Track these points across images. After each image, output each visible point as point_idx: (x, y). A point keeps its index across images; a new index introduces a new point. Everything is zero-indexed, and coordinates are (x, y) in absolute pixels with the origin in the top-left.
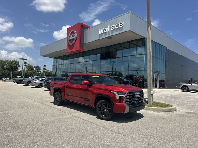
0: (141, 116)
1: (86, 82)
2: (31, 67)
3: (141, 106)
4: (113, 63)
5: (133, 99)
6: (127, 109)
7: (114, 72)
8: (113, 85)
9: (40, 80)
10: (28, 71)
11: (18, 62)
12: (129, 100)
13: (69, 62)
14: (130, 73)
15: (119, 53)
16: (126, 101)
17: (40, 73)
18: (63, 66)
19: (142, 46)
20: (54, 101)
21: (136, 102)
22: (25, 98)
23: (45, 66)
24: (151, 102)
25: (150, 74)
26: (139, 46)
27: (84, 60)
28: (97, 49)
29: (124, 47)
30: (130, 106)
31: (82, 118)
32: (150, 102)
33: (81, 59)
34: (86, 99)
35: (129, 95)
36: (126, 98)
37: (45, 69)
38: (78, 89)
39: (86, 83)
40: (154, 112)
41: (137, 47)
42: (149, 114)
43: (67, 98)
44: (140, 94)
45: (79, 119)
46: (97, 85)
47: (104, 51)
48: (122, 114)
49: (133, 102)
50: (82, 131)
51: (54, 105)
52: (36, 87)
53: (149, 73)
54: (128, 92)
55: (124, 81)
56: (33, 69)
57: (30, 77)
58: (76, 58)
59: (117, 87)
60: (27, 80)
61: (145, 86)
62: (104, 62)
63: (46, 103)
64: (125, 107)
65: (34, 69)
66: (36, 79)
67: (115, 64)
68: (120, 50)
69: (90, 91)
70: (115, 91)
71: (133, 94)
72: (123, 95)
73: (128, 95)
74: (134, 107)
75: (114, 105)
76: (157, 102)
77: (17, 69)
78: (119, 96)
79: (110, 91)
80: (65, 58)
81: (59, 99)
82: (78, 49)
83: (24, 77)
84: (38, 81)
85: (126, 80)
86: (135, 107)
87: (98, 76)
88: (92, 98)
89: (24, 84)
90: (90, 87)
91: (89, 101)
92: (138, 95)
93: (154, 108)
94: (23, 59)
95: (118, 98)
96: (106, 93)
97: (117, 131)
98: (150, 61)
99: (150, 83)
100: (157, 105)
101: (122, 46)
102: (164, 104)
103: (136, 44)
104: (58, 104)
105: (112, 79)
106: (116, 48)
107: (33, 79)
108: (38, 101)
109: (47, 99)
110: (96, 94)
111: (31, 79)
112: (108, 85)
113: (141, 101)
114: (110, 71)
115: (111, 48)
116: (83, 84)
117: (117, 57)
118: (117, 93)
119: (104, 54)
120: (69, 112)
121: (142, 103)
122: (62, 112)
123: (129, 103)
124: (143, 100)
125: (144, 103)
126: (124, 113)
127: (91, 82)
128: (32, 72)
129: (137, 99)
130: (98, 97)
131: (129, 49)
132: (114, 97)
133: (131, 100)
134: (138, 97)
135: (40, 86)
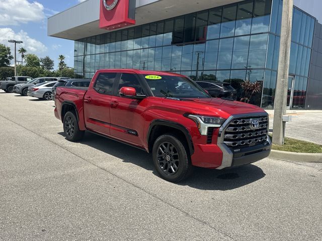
0: (258, 174)
1: (129, 91)
2: (35, 58)
3: (262, 150)
4: (199, 54)
5: (243, 136)
6: (227, 160)
7: (200, 73)
8: (195, 100)
9: (47, 86)
10: (28, 68)
11: (9, 49)
12: (234, 137)
13: (103, 50)
14: (234, 75)
15: (212, 31)
16: (225, 140)
17: (53, 73)
18: (95, 57)
19: (265, 14)
20: (63, 131)
21: (250, 142)
22: (7, 122)
23: (62, 57)
24: (281, 140)
25: (284, 76)
26: (257, 16)
27: (137, 46)
28: (164, 21)
29: (224, 18)
30: (234, 153)
33: (131, 44)
34: (129, 130)
35: (234, 124)
36: (226, 133)
37: (62, 63)
38: (112, 106)
39: (129, 93)
41: (252, 17)
42: (276, 167)
43: (89, 125)
44: (260, 123)
46: (155, 99)
47: (180, 25)
48: (213, 170)
49: (243, 143)
50: (111, 213)
51: (63, 141)
53: (282, 73)
54: (231, 117)
55: (219, 91)
56: (38, 64)
57: (28, 79)
58: (121, 41)
59: (208, 104)
60: (22, 85)
61: (263, 103)
62: (178, 52)
63: (47, 135)
64: (221, 155)
65: (41, 63)
66: (40, 82)
67: (202, 56)
68: (214, 24)
69: (139, 112)
70: (199, 114)
71: (243, 121)
72: (219, 126)
73: (231, 126)
74: (244, 153)
75: (193, 147)
76: (293, 139)
77: (8, 62)
78: (209, 129)
79: (187, 114)
80: (98, 41)
81: (73, 128)
82: (124, 20)
83: (16, 79)
84: (42, 87)
85: (225, 90)
86: (246, 154)
87: (160, 78)
88: (142, 129)
89: (15, 92)
90: (138, 103)
91: (137, 135)
92: (255, 125)
94: (15, 42)
95: (204, 132)
96: (174, 118)
97: (198, 217)
99: (282, 97)
100: (295, 146)
101: (220, 14)
102: (309, 143)
103: (251, 11)
104: (71, 138)
105: (196, 86)
106: (207, 19)
107: (33, 82)
108: (32, 128)
109: (52, 126)
110: (154, 120)
111: (31, 82)
112: (181, 100)
113: (261, 139)
114: (191, 71)
115: (196, 18)
116: (123, 95)
117: (207, 39)
118: (203, 119)
119: (179, 33)
120: (91, 159)
121: (264, 145)
122: (77, 158)
123: (233, 144)
124: (266, 138)
125: (268, 143)
126: (218, 168)
127: (142, 91)
128: (37, 69)
129: (253, 134)
130: (156, 127)
131: (234, 22)
132: (197, 130)
133: (239, 136)
134: (257, 130)
135: (47, 98)
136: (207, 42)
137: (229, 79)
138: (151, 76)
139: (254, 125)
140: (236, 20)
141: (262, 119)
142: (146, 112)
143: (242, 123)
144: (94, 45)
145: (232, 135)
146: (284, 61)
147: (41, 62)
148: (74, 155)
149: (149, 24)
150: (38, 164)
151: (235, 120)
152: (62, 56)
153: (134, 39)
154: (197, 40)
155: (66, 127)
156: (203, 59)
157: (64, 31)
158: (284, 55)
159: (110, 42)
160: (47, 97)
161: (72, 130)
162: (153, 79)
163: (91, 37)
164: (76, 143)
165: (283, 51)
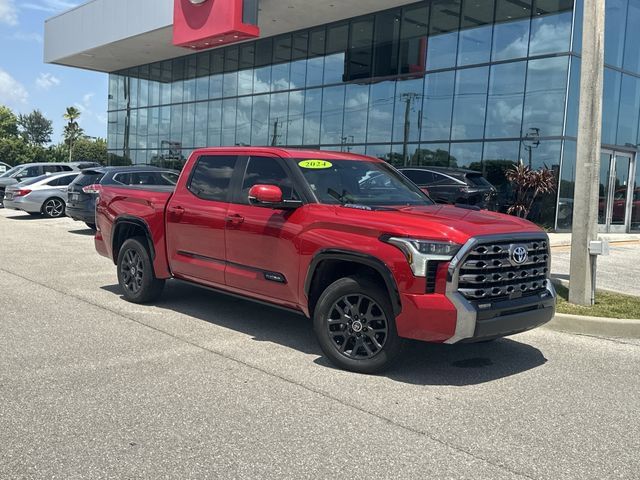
0: (531, 358)
1: (266, 193)
2: (6, 116)
3: (535, 308)
4: (408, 102)
5: (496, 277)
6: (466, 323)
7: (412, 149)
8: (404, 209)
9: (49, 184)
12: (477, 279)
13: (188, 95)
14: (493, 153)
15: (439, 50)
16: (461, 285)
17: (50, 151)
18: (160, 113)
20: (115, 281)
21: (510, 289)
23: (72, 111)
24: (588, 294)
25: (590, 157)
26: (544, 13)
27: (261, 87)
28: (326, 27)
29: (467, 18)
30: (478, 311)
31: (247, 360)
32: (581, 291)
33: (246, 81)
34: (265, 272)
35: (478, 255)
36: (462, 272)
37: (71, 127)
38: (230, 225)
39: (268, 197)
40: (597, 342)
41: (532, 16)
42: (570, 347)
43: (177, 266)
44: (530, 253)
45: (234, 365)
46: (321, 208)
47: (363, 36)
48: (440, 344)
49: (495, 291)
51: (117, 302)
52: (33, 216)
53: (586, 151)
54: (471, 241)
55: (458, 190)
56: (12, 129)
58: (223, 72)
59: (428, 215)
61: (563, 217)
62: (360, 97)
63: (81, 292)
64: (452, 314)
65: (21, 128)
66: (29, 175)
67: (416, 105)
69: (288, 236)
70: (409, 237)
71: (496, 249)
72: (448, 258)
73: (471, 257)
74: (498, 311)
75: (399, 303)
76: (618, 294)
78: (430, 263)
79: (385, 236)
80: (168, 75)
81: (141, 275)
82: (232, 28)
84: (40, 187)
85: (471, 188)
86: (503, 314)
87: (329, 165)
88: (296, 270)
90: (286, 217)
91: (284, 282)
92: (520, 255)
93: (597, 323)
95: (421, 271)
96: (366, 247)
97: (410, 425)
98: (593, 88)
99: (587, 202)
100: (617, 307)
103: (529, 2)
104: (137, 296)
105: (402, 181)
106: (426, 23)
107: (14, 175)
108: (42, 279)
109: (83, 274)
110: (318, 252)
111: (7, 176)
112: (373, 209)
113: (534, 285)
114: (392, 143)
115: (400, 20)
116: (255, 202)
117: (427, 70)
118: (417, 245)
119: (362, 53)
120: (188, 335)
121: (539, 296)
122: (157, 333)
123: (477, 293)
124: (545, 283)
125: (550, 294)
126: (448, 342)
127: (294, 192)
128: (12, 143)
129: (517, 276)
130: (323, 263)
131: (490, 27)
132: (405, 267)
133: (488, 278)
134: (523, 267)
135: (51, 213)
136: (427, 76)
137: (479, 161)
138: (310, 161)
139: (517, 256)
140: (494, 22)
141: (535, 246)
142: (303, 235)
143: (492, 253)
144: (157, 84)
145: (475, 276)
146: (588, 126)
147: (20, 123)
148: (150, 329)
149: (291, 35)
150: (81, 345)
151: (479, 247)
152: (72, 109)
153: (254, 67)
154: (403, 72)
155: (123, 271)
156: (420, 113)
157: (85, 52)
158: (589, 113)
159: (196, 77)
160: (49, 210)
161: (137, 277)
162: (315, 167)
163: (150, 66)
164: (146, 307)
165: (588, 103)
